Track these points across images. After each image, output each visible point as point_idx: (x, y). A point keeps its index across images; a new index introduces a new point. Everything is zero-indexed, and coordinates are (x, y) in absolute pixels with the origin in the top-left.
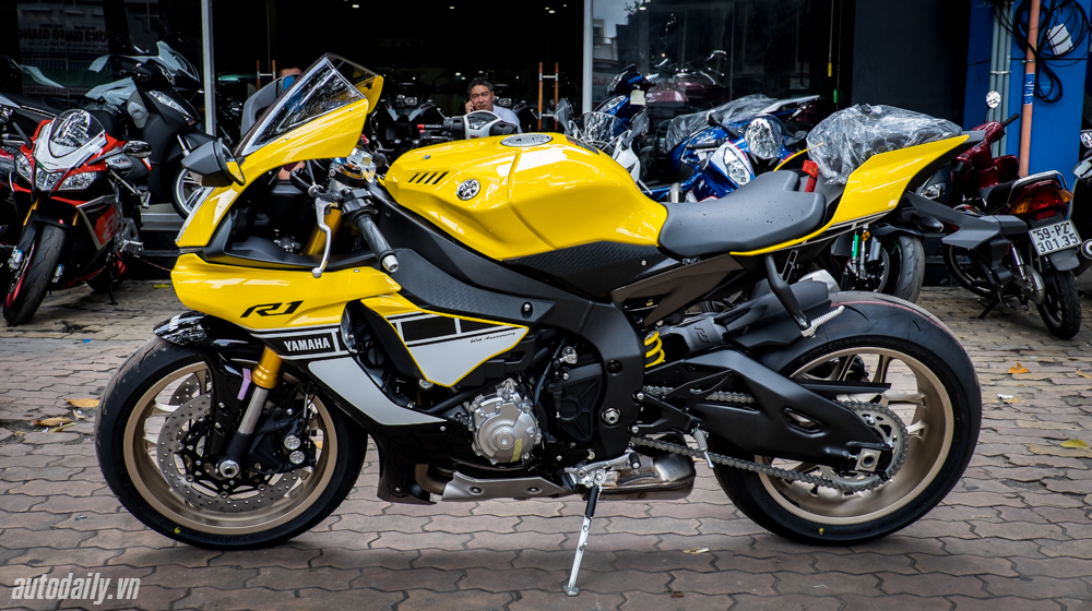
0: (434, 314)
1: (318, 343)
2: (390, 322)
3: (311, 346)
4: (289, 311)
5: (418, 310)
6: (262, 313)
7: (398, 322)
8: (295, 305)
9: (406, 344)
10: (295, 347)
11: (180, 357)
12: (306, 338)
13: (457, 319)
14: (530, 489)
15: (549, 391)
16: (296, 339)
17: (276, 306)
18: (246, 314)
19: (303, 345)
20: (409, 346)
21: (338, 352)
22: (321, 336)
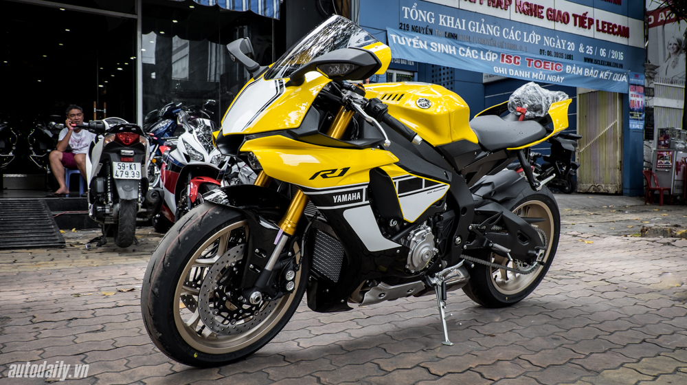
0: (415, 176)
1: (354, 197)
2: (394, 181)
3: (350, 198)
4: (342, 174)
5: (407, 173)
6: (324, 176)
7: (397, 181)
8: (345, 170)
9: (398, 195)
10: (339, 200)
11: (230, 218)
12: (347, 193)
13: (424, 179)
14: (408, 291)
15: (437, 226)
16: (341, 194)
17: (334, 171)
18: (313, 178)
19: (345, 198)
20: (400, 197)
21: (364, 202)
22: (356, 191)
